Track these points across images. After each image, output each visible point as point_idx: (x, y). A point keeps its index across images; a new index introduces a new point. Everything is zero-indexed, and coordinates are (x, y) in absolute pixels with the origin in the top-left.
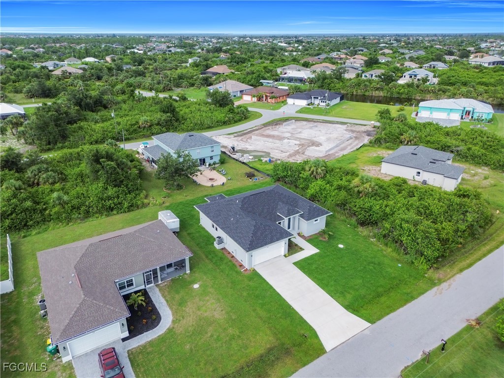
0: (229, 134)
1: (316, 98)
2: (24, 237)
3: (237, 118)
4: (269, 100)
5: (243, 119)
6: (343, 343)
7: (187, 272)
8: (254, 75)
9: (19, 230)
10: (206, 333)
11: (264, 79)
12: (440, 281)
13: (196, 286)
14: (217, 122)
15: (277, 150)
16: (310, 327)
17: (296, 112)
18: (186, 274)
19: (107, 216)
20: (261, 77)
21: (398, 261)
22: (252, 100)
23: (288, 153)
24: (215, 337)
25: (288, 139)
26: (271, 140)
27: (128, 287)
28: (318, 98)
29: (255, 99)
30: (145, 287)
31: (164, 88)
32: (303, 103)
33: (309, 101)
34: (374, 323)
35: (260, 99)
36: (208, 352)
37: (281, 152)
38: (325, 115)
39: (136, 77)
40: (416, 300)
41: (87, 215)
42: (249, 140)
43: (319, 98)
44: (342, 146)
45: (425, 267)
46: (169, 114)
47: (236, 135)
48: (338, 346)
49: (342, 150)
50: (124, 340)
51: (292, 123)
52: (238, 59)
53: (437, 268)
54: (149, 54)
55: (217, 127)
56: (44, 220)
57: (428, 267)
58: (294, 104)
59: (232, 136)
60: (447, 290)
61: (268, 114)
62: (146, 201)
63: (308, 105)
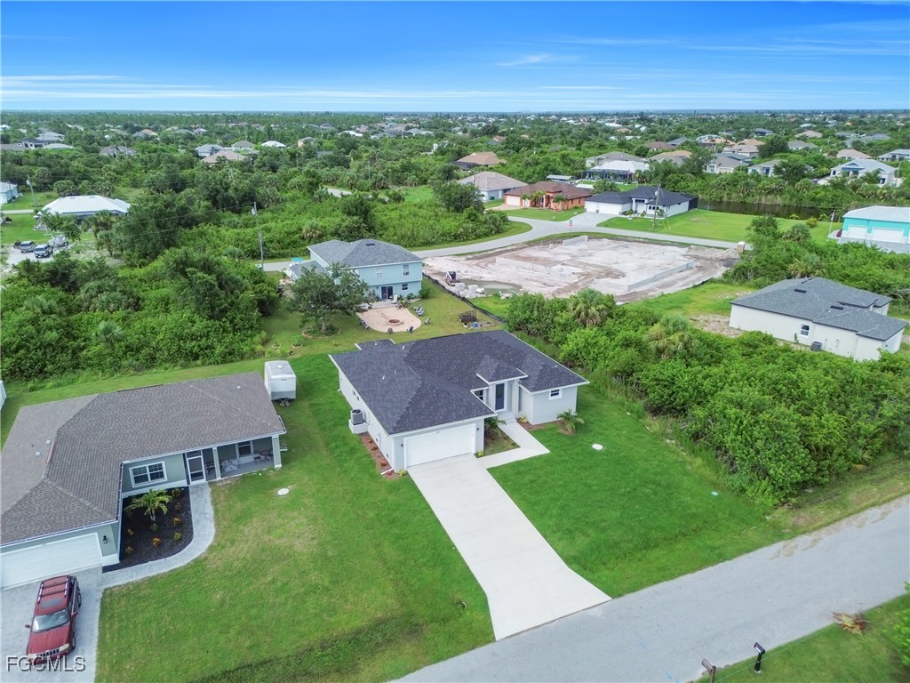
0: (458, 255)
1: (640, 201)
2: (33, 389)
3: (483, 229)
4: (553, 205)
5: (493, 232)
6: (538, 627)
7: (276, 466)
8: (538, 168)
9: (29, 378)
10: (265, 576)
11: (555, 174)
12: (796, 531)
13: (283, 492)
14: (443, 235)
15: (536, 281)
16: (479, 588)
17: (598, 225)
18: (273, 469)
19: (184, 367)
20: (551, 170)
21: (715, 485)
22: (521, 205)
23: (556, 288)
24: (279, 584)
25: (563, 264)
26: (529, 265)
27: (152, 478)
28: (643, 201)
29: (527, 203)
30: (188, 483)
31: (374, 184)
32: (614, 210)
33: (627, 207)
34: (620, 596)
35: (536, 202)
36: (254, 612)
37: (541, 285)
38: (653, 232)
39: (332, 166)
40: (727, 562)
41: (151, 362)
42: (490, 265)
43: (646, 201)
44: (666, 280)
45: (770, 502)
46: (356, 218)
47: (470, 256)
48: (522, 632)
49: (663, 286)
50: (106, 569)
51: (583, 240)
52: (520, 143)
53: (797, 506)
54: (372, 137)
55: (441, 243)
56: (76, 367)
57: (776, 501)
58: (597, 211)
59: (464, 258)
60: (806, 549)
61: (542, 227)
62: (259, 348)
63: (624, 213)
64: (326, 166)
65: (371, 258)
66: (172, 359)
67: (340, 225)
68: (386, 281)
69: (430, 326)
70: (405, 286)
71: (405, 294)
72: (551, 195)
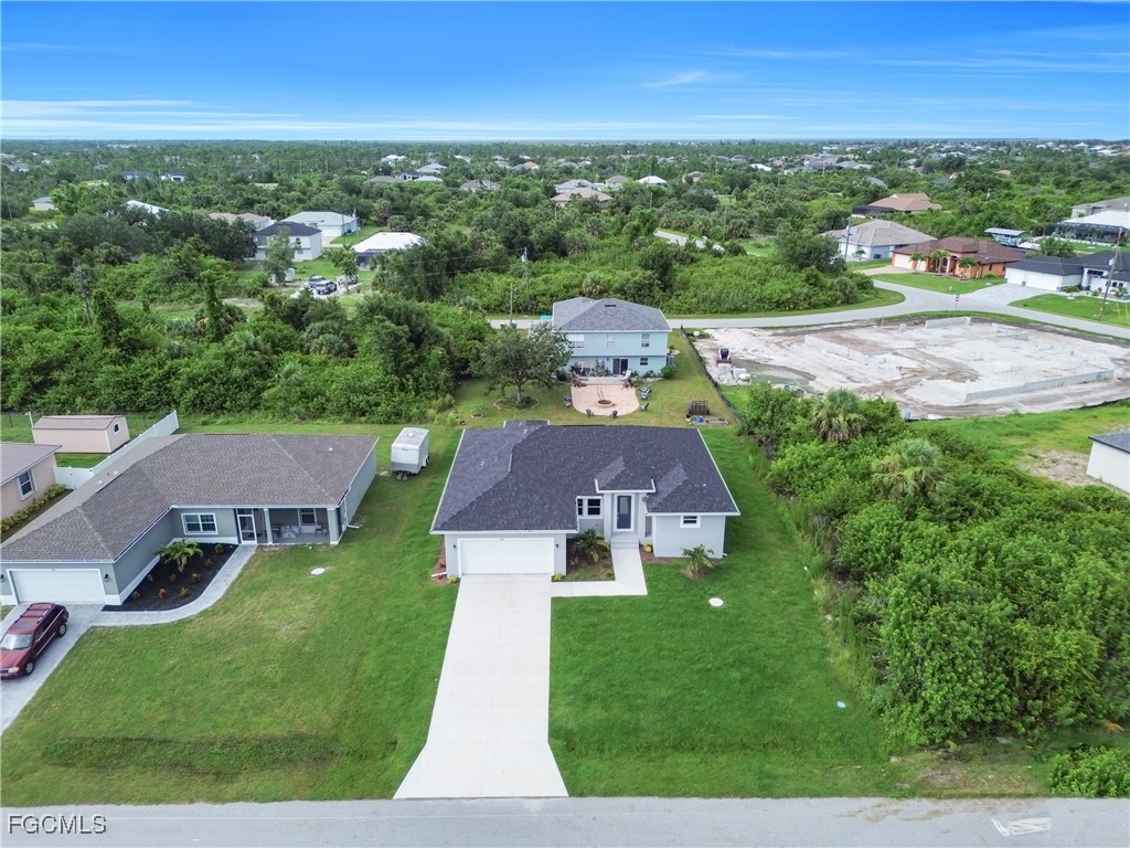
0: (764, 328)
1: (1095, 273)
2: (204, 423)
3: (822, 297)
4: (958, 271)
5: (839, 302)
6: (450, 799)
7: (332, 543)
8: (977, 217)
9: (209, 411)
10: (226, 654)
11: (1003, 227)
13: (318, 571)
14: (761, 300)
15: (840, 373)
16: (425, 733)
17: (1012, 304)
18: (327, 545)
19: (347, 422)
20: (997, 222)
21: (850, 695)
22: (915, 266)
23: (859, 385)
24: (233, 666)
25: (895, 354)
26: (843, 349)
27: (204, 529)
28: (1101, 273)
29: (922, 266)
30: (240, 542)
31: (731, 231)
32: (1050, 283)
33: (1072, 281)
34: (581, 795)
35: (935, 265)
36: (190, 687)
37: (844, 380)
38: (1098, 320)
39: (692, 208)
40: (769, 800)
41: (321, 412)
42: (795, 345)
43: (1105, 273)
44: (1046, 393)
45: (913, 737)
46: (649, 272)
47: (781, 331)
48: (429, 799)
49: (1032, 402)
50: (108, 608)
51: (963, 323)
52: (977, 181)
54: (786, 172)
55: (756, 311)
56: (256, 407)
57: (924, 740)
58: (1024, 283)
59: (770, 332)
60: (908, 820)
61: (919, 299)
62: (431, 412)
63: (1063, 289)
64: (685, 207)
65: (603, 322)
66: (339, 413)
67: (628, 280)
68: (620, 352)
69: (644, 414)
70: (644, 361)
71: (642, 370)
72: (958, 256)
